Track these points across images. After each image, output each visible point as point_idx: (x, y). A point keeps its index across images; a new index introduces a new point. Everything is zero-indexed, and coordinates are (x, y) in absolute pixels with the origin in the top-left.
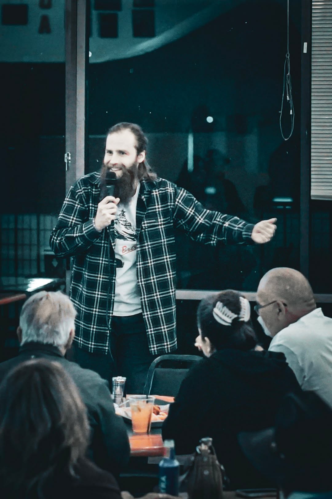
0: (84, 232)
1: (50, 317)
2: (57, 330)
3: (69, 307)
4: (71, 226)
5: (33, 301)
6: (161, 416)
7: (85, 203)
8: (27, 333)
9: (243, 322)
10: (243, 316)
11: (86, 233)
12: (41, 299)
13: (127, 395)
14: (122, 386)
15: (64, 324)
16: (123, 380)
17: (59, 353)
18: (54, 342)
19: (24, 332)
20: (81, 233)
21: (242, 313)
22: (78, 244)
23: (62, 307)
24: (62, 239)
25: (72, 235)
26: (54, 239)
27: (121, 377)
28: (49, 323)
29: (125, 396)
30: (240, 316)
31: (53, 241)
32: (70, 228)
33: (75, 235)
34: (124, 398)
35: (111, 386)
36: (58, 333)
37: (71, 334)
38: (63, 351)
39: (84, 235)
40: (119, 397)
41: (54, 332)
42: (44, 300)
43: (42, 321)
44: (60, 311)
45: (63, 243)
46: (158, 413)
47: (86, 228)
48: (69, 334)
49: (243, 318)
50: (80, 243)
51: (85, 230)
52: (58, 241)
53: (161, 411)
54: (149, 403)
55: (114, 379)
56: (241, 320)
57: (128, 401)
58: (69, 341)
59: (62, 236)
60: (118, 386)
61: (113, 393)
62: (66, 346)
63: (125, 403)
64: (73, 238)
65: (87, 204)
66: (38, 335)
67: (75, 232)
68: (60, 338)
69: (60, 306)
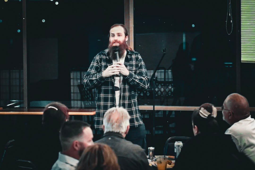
0: (97, 78)
1: (118, 119)
2: (121, 125)
3: (126, 114)
4: (92, 75)
5: (110, 112)
6: (172, 165)
7: (99, 63)
8: (107, 127)
9: (213, 117)
10: (213, 114)
11: (98, 78)
12: (113, 111)
13: (155, 156)
14: (152, 152)
15: (125, 123)
16: (153, 149)
17: (122, 137)
18: (120, 132)
19: (105, 127)
20: (96, 78)
21: (213, 113)
22: (95, 83)
23: (123, 114)
24: (87, 80)
25: (92, 79)
26: (84, 81)
27: (152, 147)
28: (118, 122)
29: (154, 156)
30: (212, 114)
31: (84, 82)
32: (92, 76)
33: (93, 79)
34: (154, 158)
35: (147, 152)
36: (122, 127)
37: (128, 127)
38: (124, 136)
39: (97, 79)
40: (151, 157)
41: (120, 126)
42: (115, 111)
43: (114, 121)
44: (122, 117)
45: (88, 83)
46: (170, 164)
47: (98, 76)
48: (127, 127)
49: (213, 115)
50: (96, 83)
51: (98, 77)
52: (86, 82)
53: (172, 163)
54: (166, 160)
55: (149, 148)
56: (212, 116)
57: (156, 159)
58: (127, 131)
59: (88, 79)
60: (151, 151)
61: (149, 155)
62: (126, 133)
63: (154, 159)
64: (93, 80)
65: (100, 63)
66: (113, 128)
67: (94, 78)
68: (123, 129)
69: (122, 114)
